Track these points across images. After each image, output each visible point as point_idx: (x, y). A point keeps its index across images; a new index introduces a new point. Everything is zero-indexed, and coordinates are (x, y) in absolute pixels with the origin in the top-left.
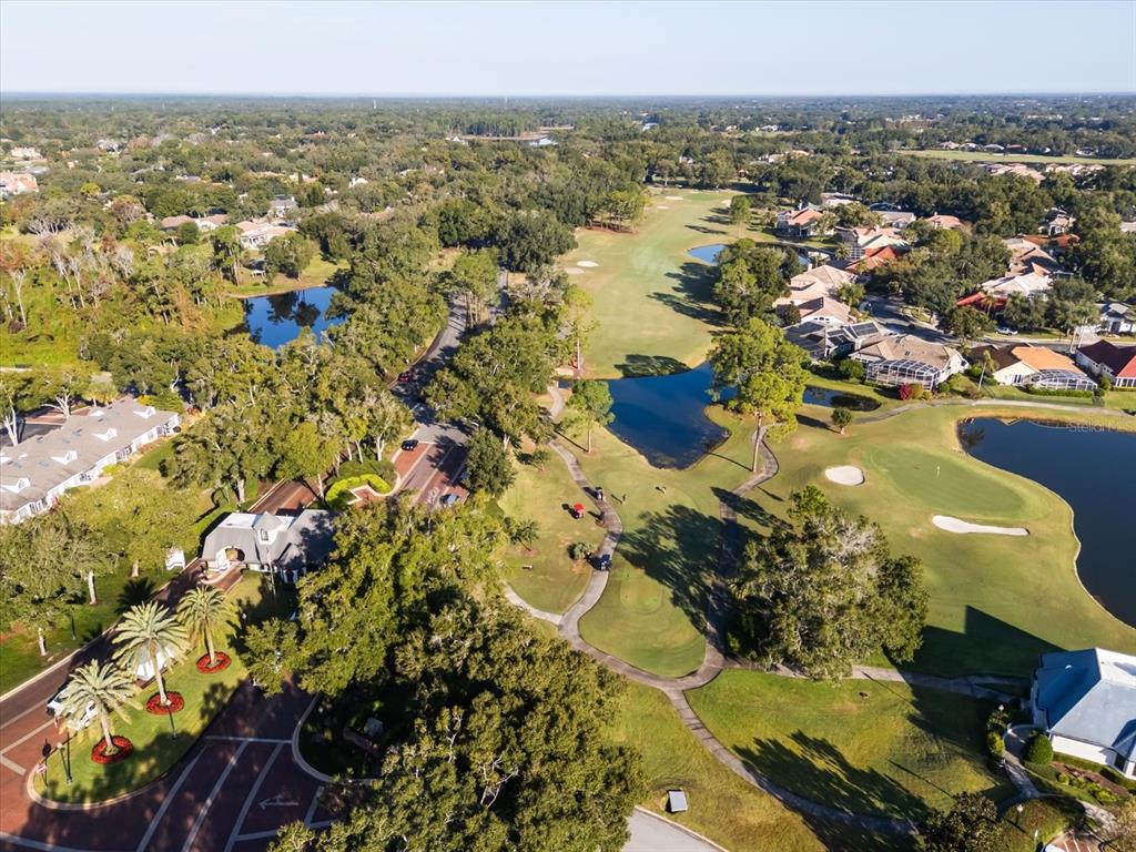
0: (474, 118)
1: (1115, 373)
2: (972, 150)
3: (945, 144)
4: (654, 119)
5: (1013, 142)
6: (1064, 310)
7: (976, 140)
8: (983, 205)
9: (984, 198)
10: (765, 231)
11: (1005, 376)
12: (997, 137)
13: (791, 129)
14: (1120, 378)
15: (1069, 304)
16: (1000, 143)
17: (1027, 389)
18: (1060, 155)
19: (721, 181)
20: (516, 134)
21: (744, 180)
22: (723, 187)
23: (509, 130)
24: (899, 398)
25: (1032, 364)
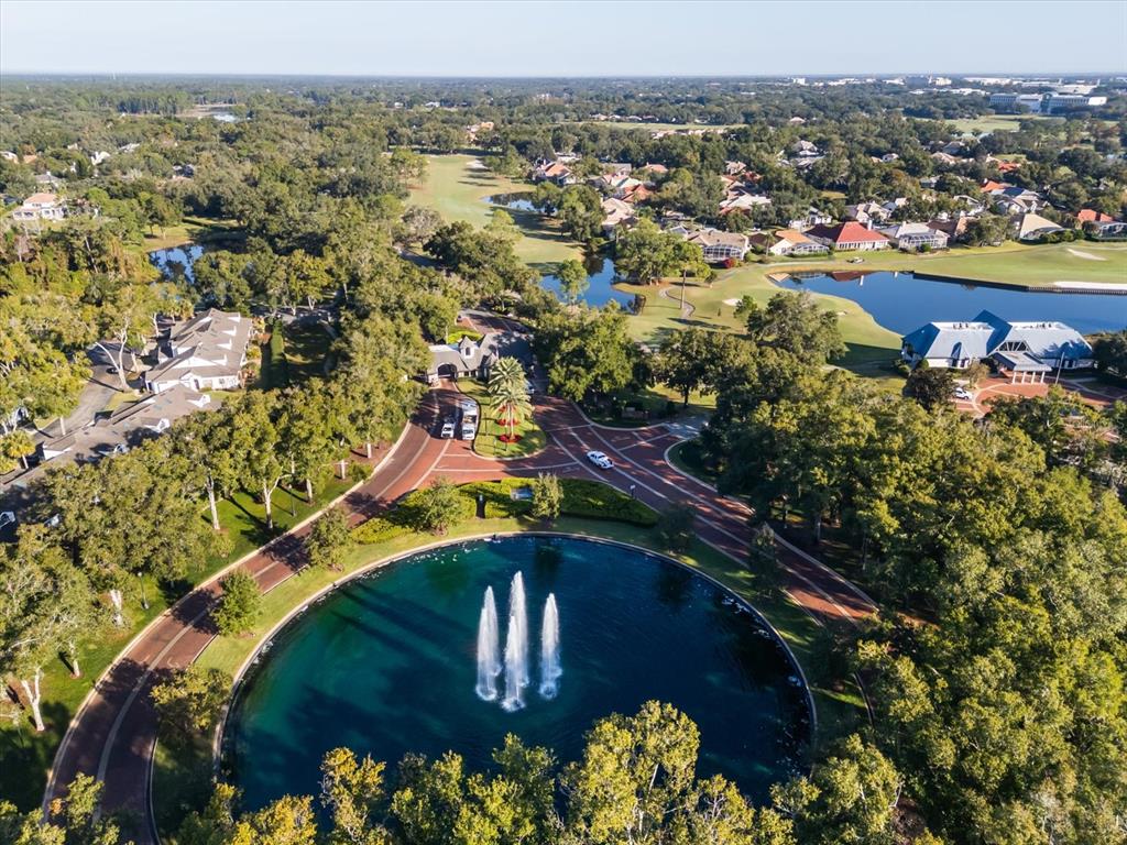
0: (125, 96)
1: (835, 241)
2: (618, 121)
3: (596, 116)
4: (313, 95)
5: (647, 114)
6: (787, 211)
7: (618, 112)
8: (679, 155)
9: (679, 150)
10: (526, 182)
11: (777, 249)
12: (635, 110)
13: (452, 105)
14: (838, 243)
15: (789, 207)
16: (637, 115)
17: (792, 256)
18: (684, 123)
19: (455, 147)
20: (179, 111)
21: (473, 147)
22: (456, 151)
23: (170, 107)
24: (726, 268)
25: (790, 240)
